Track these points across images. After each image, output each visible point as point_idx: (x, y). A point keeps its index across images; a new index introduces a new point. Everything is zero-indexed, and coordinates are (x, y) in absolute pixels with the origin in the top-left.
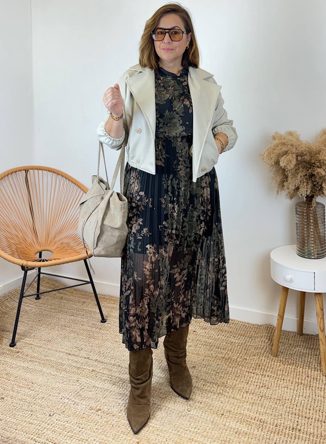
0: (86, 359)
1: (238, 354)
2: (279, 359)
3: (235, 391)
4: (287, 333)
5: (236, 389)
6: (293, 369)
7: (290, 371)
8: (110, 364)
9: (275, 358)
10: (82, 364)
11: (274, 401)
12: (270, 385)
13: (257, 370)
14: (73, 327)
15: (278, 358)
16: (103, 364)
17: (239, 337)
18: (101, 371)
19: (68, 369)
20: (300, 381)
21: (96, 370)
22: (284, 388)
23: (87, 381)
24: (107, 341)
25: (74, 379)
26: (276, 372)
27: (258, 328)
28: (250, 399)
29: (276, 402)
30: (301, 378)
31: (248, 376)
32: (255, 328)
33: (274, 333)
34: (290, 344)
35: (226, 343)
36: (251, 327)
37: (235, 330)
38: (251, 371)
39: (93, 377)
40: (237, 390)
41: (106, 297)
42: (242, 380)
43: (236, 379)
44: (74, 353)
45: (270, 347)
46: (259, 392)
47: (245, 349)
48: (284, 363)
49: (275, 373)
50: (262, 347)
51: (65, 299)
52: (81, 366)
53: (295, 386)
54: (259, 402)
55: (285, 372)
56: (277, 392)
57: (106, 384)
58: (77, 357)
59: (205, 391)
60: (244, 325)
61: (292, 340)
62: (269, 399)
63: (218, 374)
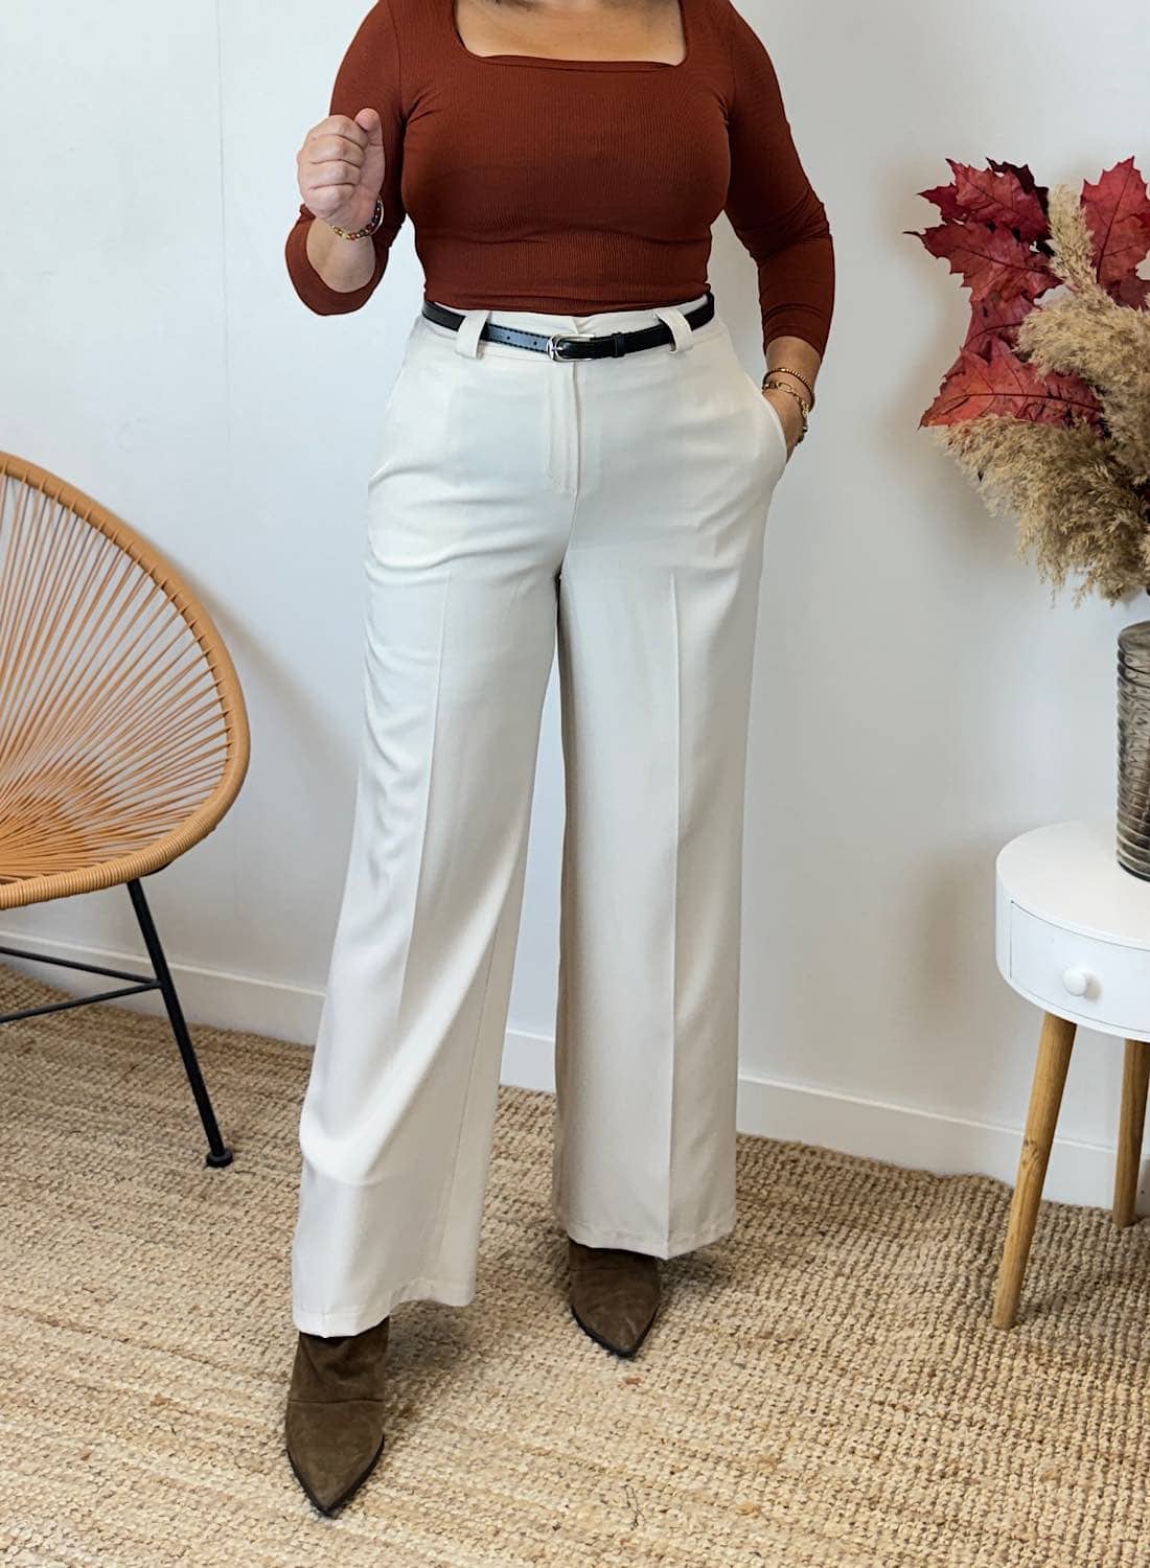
0: (128, 1347)
1: (837, 1319)
2: (1024, 1338)
3: (817, 1497)
4: (1063, 1214)
5: (820, 1487)
6: (1084, 1389)
7: (1070, 1399)
8: (244, 1371)
9: (1003, 1333)
10: (111, 1371)
11: (996, 1543)
12: (977, 1468)
13: (919, 1395)
14: (74, 1189)
15: (1018, 1334)
16: (208, 1368)
17: (842, 1236)
18: (198, 1406)
19: (44, 1394)
20: (1115, 1444)
21: (178, 1400)
22: (1042, 1480)
23: (132, 1456)
24: (234, 1254)
25: (71, 1444)
26: (1006, 1403)
27: (932, 1190)
28: (887, 1535)
29: (1006, 1551)
30: (1119, 1432)
31: (878, 1423)
32: (917, 1189)
33: (1001, 1218)
34: (1077, 1268)
35: (783, 1263)
36: (896, 1184)
37: (827, 1197)
38: (893, 1397)
39: (162, 1434)
40: (828, 1496)
41: (235, 1043)
42: (850, 1444)
43: (823, 1438)
44: (73, 1317)
45: (984, 1281)
46: (928, 1500)
47: (868, 1292)
48: (1045, 1359)
49: (1001, 1407)
50: (948, 1280)
51: (44, 1053)
52: (108, 1381)
53: (1091, 1469)
54: (926, 1552)
55: (1051, 1402)
56: (1011, 1500)
57: (218, 1471)
58: (88, 1337)
59: (676, 1500)
60: (867, 1177)
61: (1082, 1247)
62: (972, 1538)
63: (739, 1413)
